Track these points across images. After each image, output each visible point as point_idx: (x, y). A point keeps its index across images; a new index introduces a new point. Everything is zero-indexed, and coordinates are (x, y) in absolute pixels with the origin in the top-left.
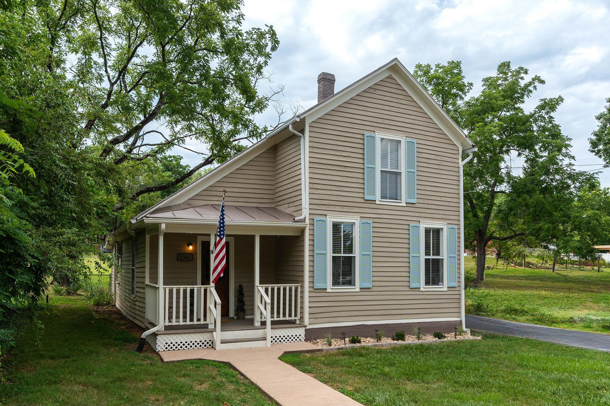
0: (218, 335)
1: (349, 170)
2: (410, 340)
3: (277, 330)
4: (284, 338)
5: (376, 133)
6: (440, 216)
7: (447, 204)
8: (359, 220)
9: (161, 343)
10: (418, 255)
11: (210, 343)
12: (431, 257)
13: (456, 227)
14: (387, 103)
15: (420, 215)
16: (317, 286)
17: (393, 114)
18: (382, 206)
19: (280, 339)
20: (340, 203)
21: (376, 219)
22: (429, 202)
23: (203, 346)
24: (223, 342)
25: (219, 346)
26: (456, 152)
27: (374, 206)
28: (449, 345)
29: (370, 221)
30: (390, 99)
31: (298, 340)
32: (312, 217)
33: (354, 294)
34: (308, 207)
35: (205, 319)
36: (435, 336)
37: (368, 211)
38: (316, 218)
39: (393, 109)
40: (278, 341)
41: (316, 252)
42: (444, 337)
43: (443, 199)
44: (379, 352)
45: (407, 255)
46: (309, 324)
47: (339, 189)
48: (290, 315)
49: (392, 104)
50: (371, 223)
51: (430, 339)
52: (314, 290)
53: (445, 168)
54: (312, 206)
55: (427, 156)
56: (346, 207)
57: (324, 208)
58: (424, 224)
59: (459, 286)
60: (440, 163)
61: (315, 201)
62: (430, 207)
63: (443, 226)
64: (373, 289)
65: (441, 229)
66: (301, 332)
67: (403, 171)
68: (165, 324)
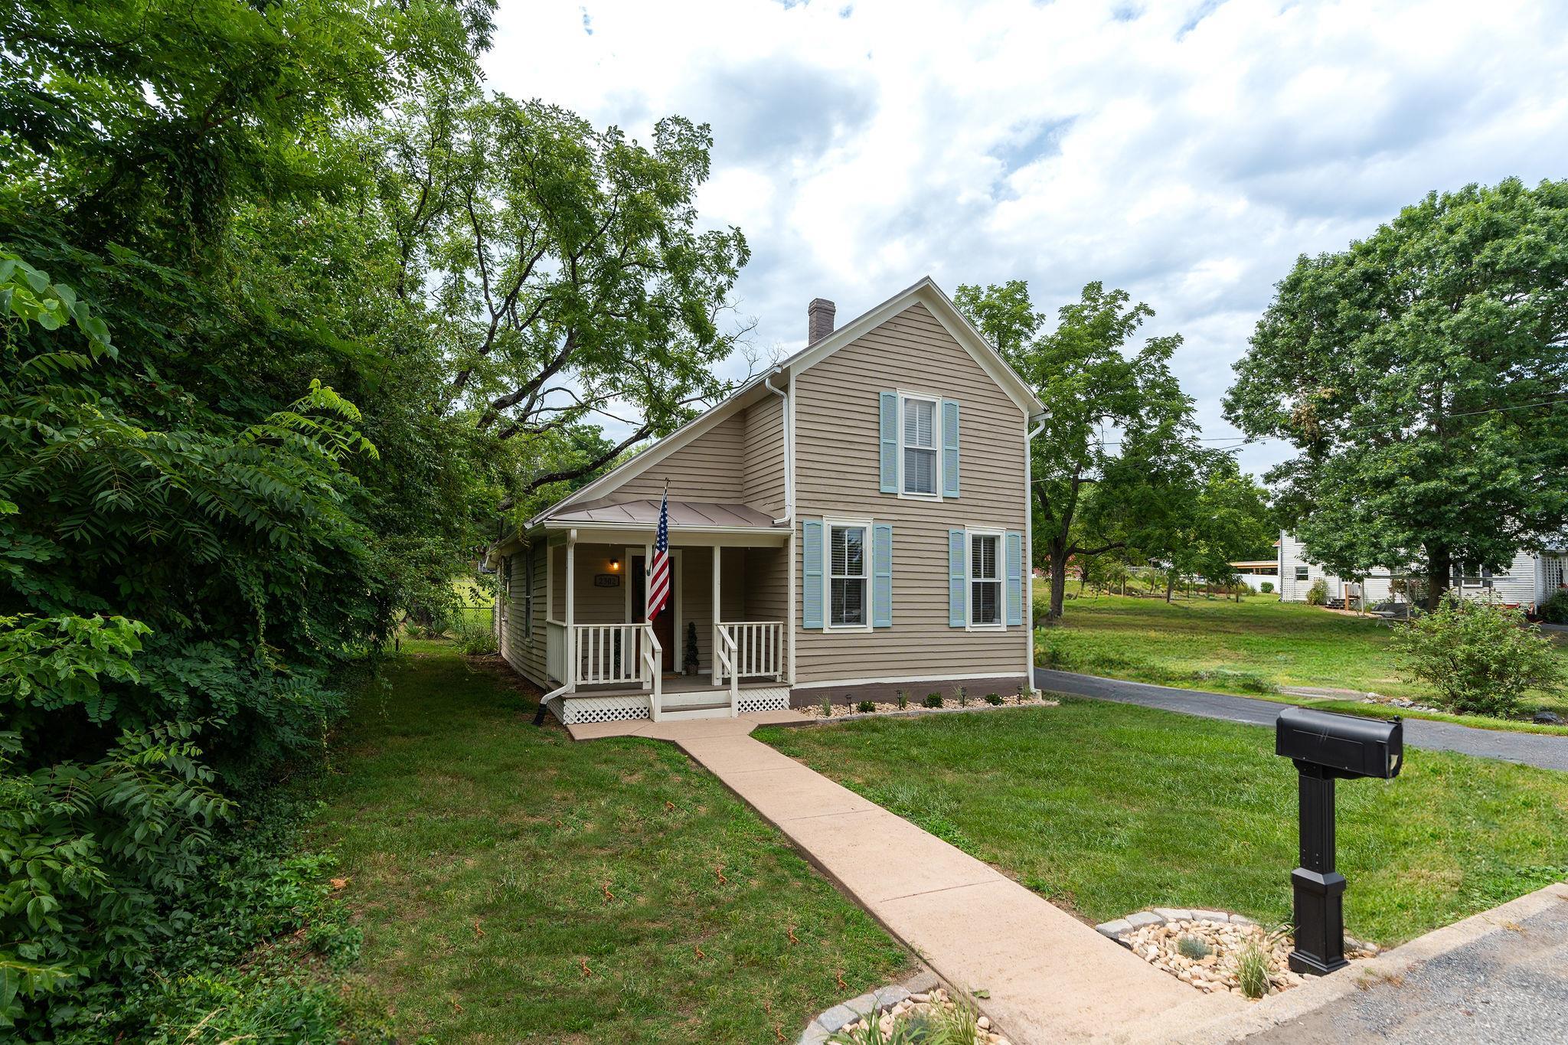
0: (658, 700)
1: (856, 447)
2: (950, 706)
3: (747, 692)
4: (758, 704)
5: (898, 391)
6: (995, 518)
7: (1005, 499)
8: (872, 523)
9: (571, 712)
10: (962, 577)
11: (645, 711)
12: (982, 580)
13: (1019, 534)
14: (914, 345)
15: (966, 515)
16: (808, 624)
17: (922, 361)
18: (908, 502)
19: (752, 705)
20: (842, 498)
21: (900, 522)
22: (979, 496)
23: (634, 716)
24: (664, 710)
25: (659, 716)
26: (1020, 420)
27: (894, 502)
28: (1010, 714)
29: (889, 525)
30: (919, 339)
31: (779, 706)
32: (801, 519)
33: (865, 636)
34: (793, 503)
35: (638, 676)
36: (988, 701)
37: (886, 509)
38: (807, 520)
39: (923, 354)
40: (749, 708)
41: (807, 572)
42: (1002, 702)
43: (1000, 491)
44: (903, 725)
45: (945, 577)
46: (797, 683)
47: (841, 476)
48: (767, 669)
49: (922, 347)
50: (892, 527)
51: (980, 705)
52: (803, 630)
53: (1003, 444)
54: (801, 503)
55: (975, 426)
56: (852, 505)
57: (818, 504)
58: (970, 530)
59: (1024, 624)
60: (994, 436)
61: (804, 495)
62: (979, 503)
63: (1000, 532)
64: (894, 629)
65: (994, 537)
66: (782, 694)
67: (939, 449)
68: (580, 682)
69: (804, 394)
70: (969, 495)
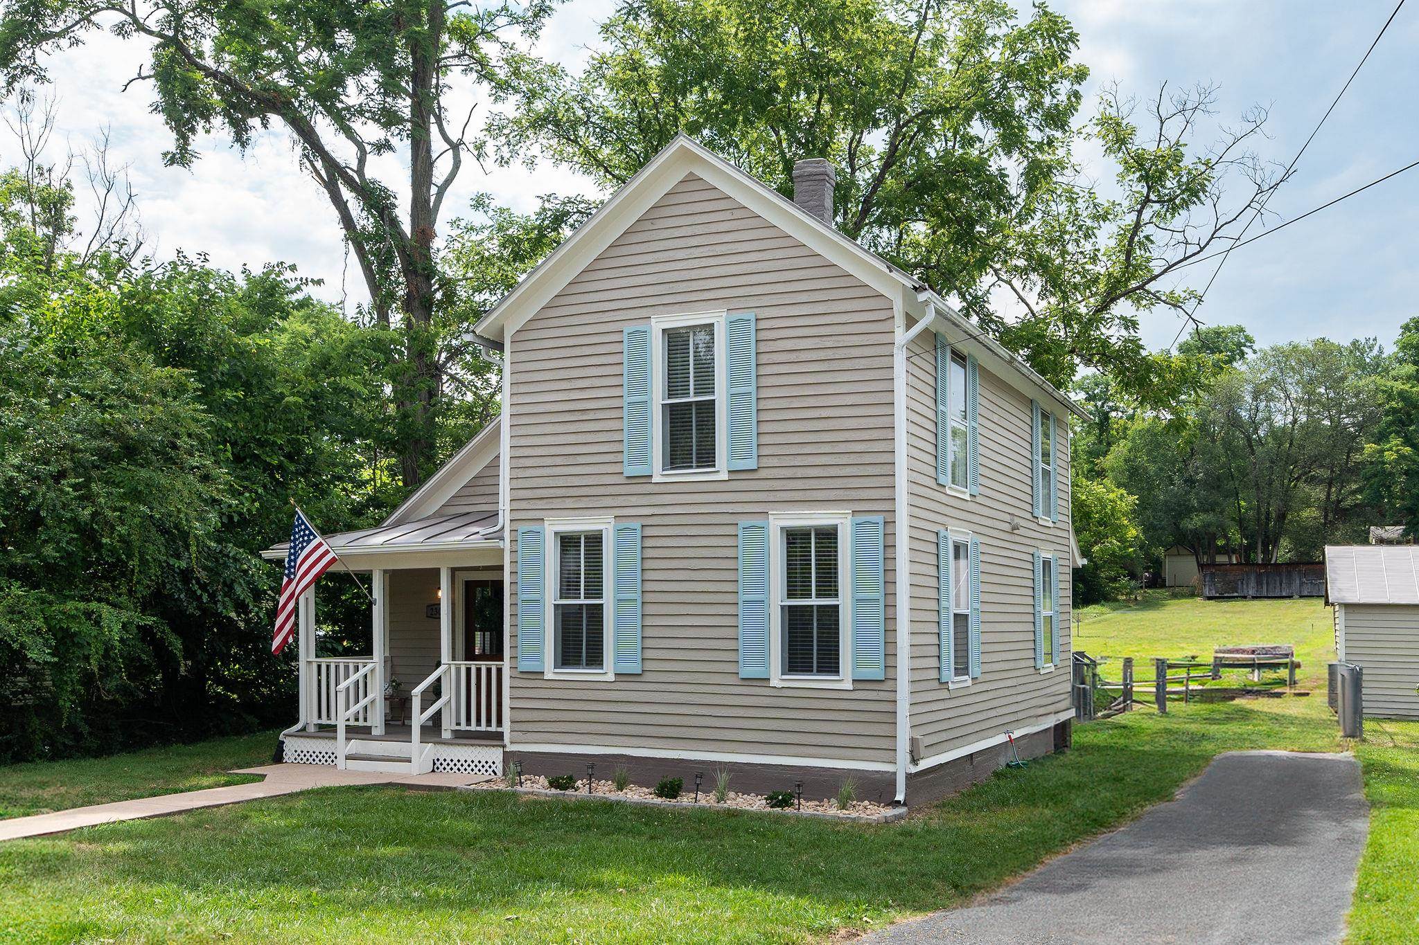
0: (340, 744)
1: (591, 416)
5: (653, 321)
6: (831, 495)
7: (852, 460)
8: (613, 523)
9: (292, 748)
10: (760, 597)
13: (879, 518)
14: (681, 243)
15: (771, 497)
16: (525, 665)
17: (696, 263)
18: (669, 486)
20: (570, 492)
21: (655, 518)
22: (798, 461)
26: (888, 315)
27: (649, 489)
29: (637, 524)
30: (689, 231)
31: (490, 771)
32: (515, 526)
34: (508, 507)
37: (634, 500)
38: (523, 527)
39: (698, 252)
41: (521, 596)
45: (732, 598)
46: (511, 743)
47: (571, 460)
49: (694, 241)
50: (639, 528)
52: (521, 676)
54: (517, 505)
55: (789, 345)
56: (585, 500)
57: (540, 504)
58: (781, 520)
59: (890, 678)
60: (829, 354)
61: (522, 494)
62: (800, 473)
63: (840, 518)
64: (648, 677)
65: (835, 528)
66: (494, 755)
67: (721, 396)
68: (316, 721)
69: (523, 356)
70: (774, 462)
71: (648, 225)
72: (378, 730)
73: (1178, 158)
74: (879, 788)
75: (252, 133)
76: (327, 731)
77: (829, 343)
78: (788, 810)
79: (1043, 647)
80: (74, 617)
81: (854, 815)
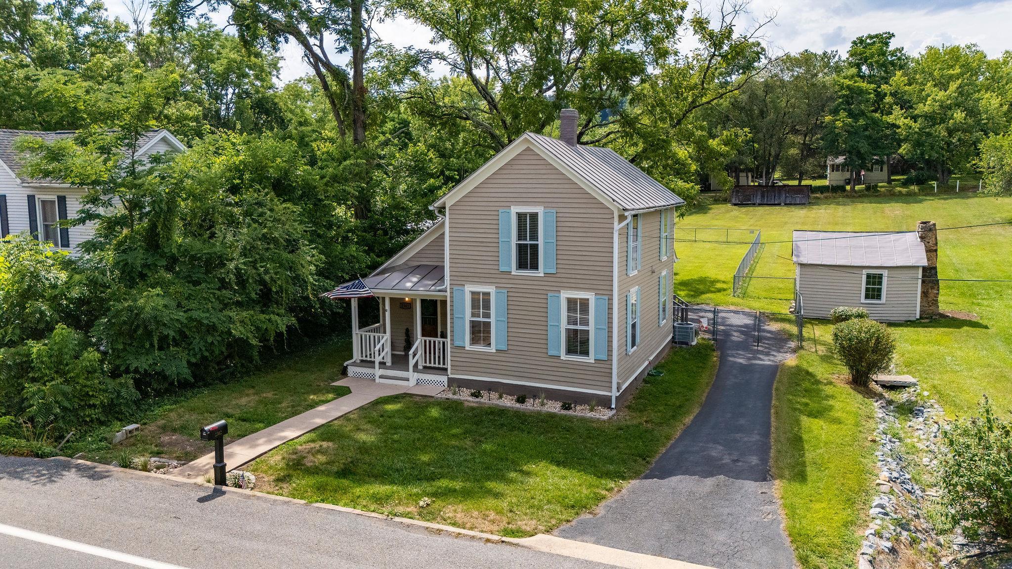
0: (378, 372)
1: (484, 245)
5: (512, 208)
6: (587, 286)
7: (595, 273)
8: (495, 289)
9: (351, 370)
10: (557, 324)
12: (575, 327)
13: (606, 298)
14: (524, 176)
15: (562, 285)
16: (457, 343)
17: (531, 186)
18: (519, 277)
20: (477, 275)
21: (513, 289)
22: (573, 272)
24: (381, 377)
25: (378, 380)
26: (609, 216)
27: (509, 277)
29: (505, 291)
31: (442, 385)
32: (453, 287)
34: (449, 279)
37: (504, 281)
38: (455, 288)
39: (533, 181)
40: (424, 383)
41: (455, 316)
43: (591, 268)
45: (544, 323)
46: (451, 374)
47: (477, 262)
49: (531, 176)
52: (454, 347)
53: (594, 235)
54: (453, 278)
55: (570, 224)
56: (482, 279)
57: (463, 279)
58: (565, 295)
59: (610, 360)
60: (587, 230)
61: (454, 274)
62: (573, 276)
63: (590, 296)
64: (510, 352)
65: (588, 300)
66: (444, 379)
67: (541, 242)
68: (361, 358)
69: (454, 216)
70: (563, 271)
71: (509, 167)
72: (389, 364)
73: (730, 32)
74: (605, 402)
75: (280, 45)
76: (370, 364)
77: (587, 225)
78: (570, 412)
79: (661, 316)
80: (264, 322)
81: (598, 416)
